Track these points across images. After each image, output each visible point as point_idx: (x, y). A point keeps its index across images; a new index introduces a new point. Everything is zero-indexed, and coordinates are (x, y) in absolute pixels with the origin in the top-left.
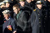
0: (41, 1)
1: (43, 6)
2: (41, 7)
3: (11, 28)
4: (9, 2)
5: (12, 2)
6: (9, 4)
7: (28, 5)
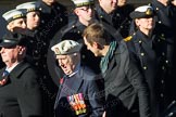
0: (149, 6)
1: (157, 23)
2: (150, 27)
3: (82, 102)
4: (36, 10)
5: (49, 11)
6: (37, 18)
7: (103, 20)
